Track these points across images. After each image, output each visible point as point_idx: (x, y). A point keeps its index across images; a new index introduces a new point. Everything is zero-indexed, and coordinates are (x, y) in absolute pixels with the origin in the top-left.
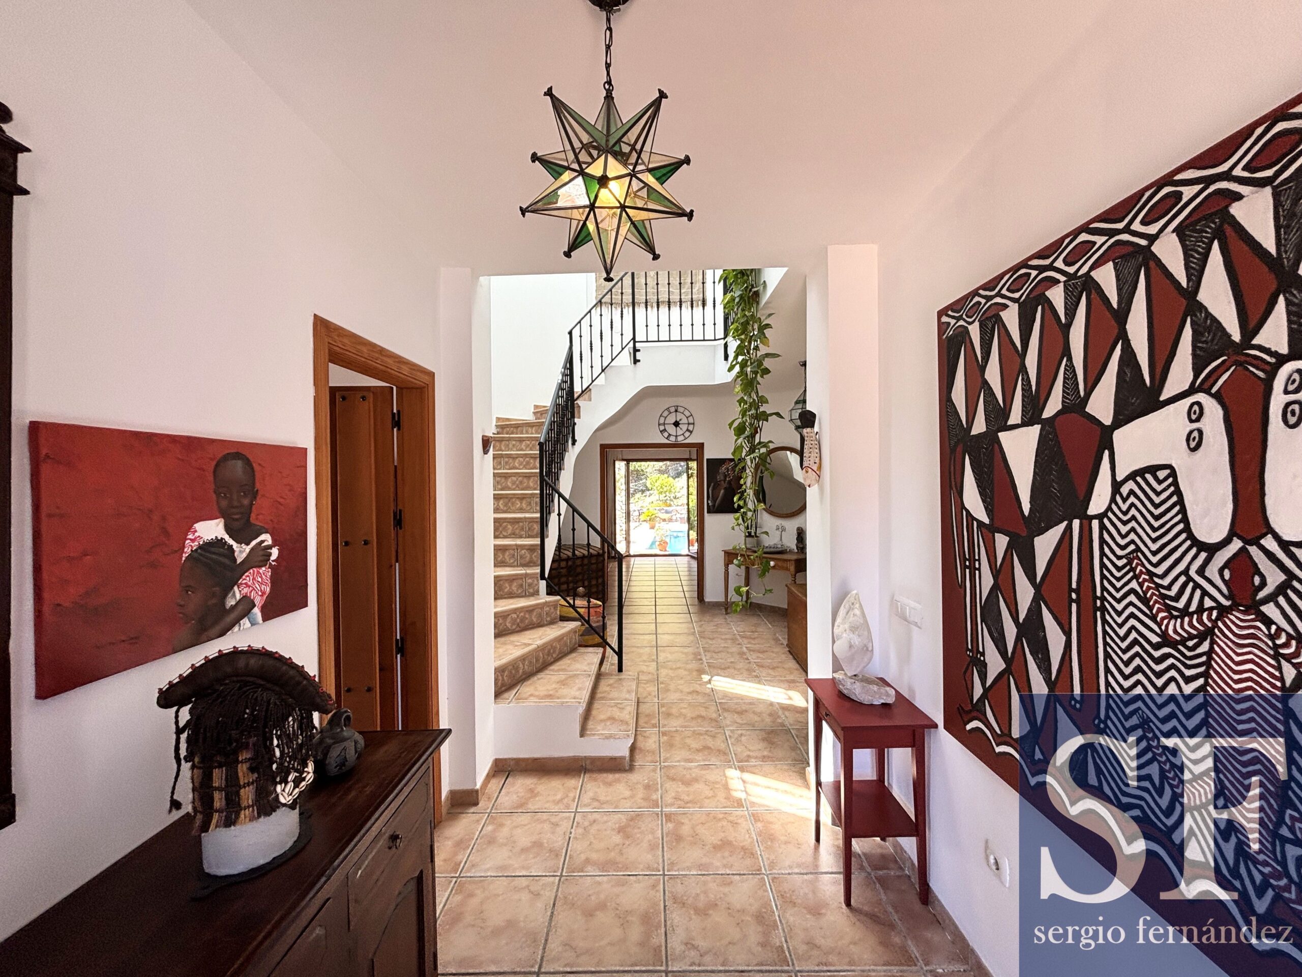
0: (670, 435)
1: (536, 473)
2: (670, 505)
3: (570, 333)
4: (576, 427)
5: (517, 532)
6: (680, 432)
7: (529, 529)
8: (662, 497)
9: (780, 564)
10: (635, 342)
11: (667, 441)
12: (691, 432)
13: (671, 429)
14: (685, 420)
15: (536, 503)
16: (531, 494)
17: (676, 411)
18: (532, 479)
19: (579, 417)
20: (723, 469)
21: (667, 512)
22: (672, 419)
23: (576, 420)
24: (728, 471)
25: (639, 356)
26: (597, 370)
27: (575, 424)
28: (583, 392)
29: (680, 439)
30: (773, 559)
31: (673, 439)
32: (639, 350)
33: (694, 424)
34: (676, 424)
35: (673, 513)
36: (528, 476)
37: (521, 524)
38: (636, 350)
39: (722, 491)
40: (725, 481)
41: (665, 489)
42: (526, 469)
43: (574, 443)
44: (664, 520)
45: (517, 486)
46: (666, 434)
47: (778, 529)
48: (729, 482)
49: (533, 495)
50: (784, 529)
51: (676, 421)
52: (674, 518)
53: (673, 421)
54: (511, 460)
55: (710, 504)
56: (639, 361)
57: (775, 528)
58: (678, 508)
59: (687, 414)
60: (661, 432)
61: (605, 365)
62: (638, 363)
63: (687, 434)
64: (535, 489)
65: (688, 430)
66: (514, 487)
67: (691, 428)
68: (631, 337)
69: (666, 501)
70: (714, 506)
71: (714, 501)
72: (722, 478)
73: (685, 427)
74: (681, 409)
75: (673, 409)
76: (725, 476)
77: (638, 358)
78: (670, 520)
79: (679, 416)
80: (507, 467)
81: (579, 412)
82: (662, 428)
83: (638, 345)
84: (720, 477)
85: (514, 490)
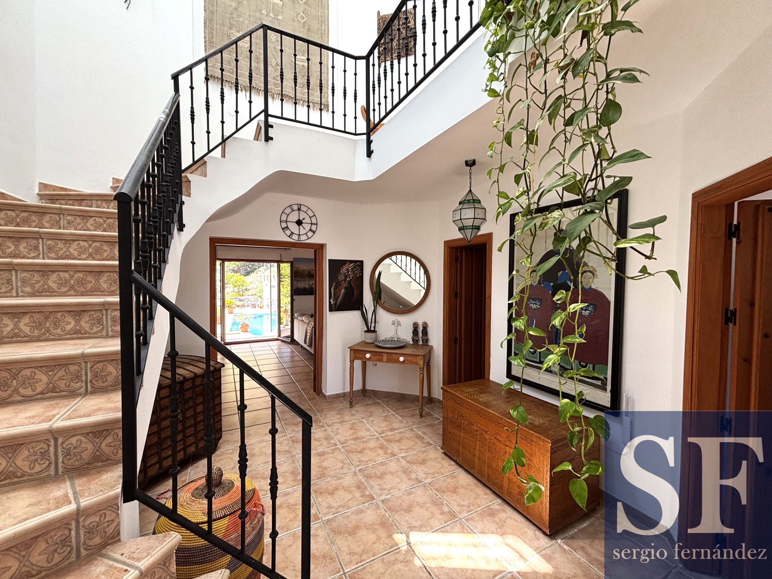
0: (292, 233)
1: (113, 266)
2: (243, 295)
3: (175, 77)
4: (184, 207)
5: (62, 384)
6: (303, 231)
7: (96, 376)
8: (236, 289)
9: (409, 358)
10: (267, 116)
11: (289, 240)
12: (314, 232)
13: (294, 227)
14: (307, 220)
15: (114, 321)
16: (103, 304)
17: (299, 209)
18: (105, 277)
19: (189, 195)
20: (344, 270)
21: (240, 300)
22: (294, 217)
23: (184, 198)
24: (348, 272)
25: (272, 133)
26: (216, 139)
27: (183, 203)
28: (195, 163)
29: (303, 238)
30: (402, 355)
31: (295, 237)
32: (272, 126)
33: (317, 224)
34: (299, 223)
35: (245, 301)
36: (98, 271)
37: (72, 368)
38: (268, 126)
39: (343, 290)
40: (345, 280)
41: (239, 284)
42: (94, 259)
43: (181, 227)
44: (238, 306)
45: (72, 287)
46: (288, 233)
47: (393, 324)
48: (349, 282)
49: (105, 306)
50: (399, 324)
51: (299, 220)
52: (246, 304)
53: (296, 219)
54: (60, 245)
55: (332, 303)
56: (272, 139)
57: (391, 323)
58: (249, 297)
59: (311, 214)
60: (283, 229)
61: (226, 134)
62: (270, 141)
63: (310, 234)
64: (112, 294)
65: (311, 230)
66: (64, 289)
67: (314, 227)
68: (262, 108)
69: (239, 292)
70: (335, 304)
71: (336, 299)
72: (343, 278)
73: (308, 227)
74: (303, 208)
75: (295, 207)
76: (346, 277)
77: (270, 135)
78: (243, 306)
79: (302, 216)
80: (53, 255)
81: (189, 188)
82: (284, 225)
83: (270, 119)
84: (341, 277)
85: (64, 295)
